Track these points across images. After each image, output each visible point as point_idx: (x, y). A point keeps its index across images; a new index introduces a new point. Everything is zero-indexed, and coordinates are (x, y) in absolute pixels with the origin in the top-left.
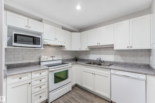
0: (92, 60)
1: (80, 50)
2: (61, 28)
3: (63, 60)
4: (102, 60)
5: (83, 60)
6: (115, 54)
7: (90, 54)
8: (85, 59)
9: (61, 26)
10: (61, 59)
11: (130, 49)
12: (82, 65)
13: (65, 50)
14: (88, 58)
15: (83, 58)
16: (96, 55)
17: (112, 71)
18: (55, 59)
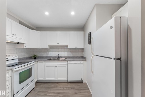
0: (51, 57)
1: (40, 48)
2: (19, 22)
3: (19, 59)
4: (60, 56)
5: (42, 58)
6: (68, 52)
7: (49, 52)
8: (44, 57)
9: (18, 19)
10: (17, 58)
11: (76, 48)
12: (45, 61)
13: (25, 47)
14: (47, 56)
15: (41, 56)
16: (55, 52)
17: (69, 62)
18: (9, 58)
